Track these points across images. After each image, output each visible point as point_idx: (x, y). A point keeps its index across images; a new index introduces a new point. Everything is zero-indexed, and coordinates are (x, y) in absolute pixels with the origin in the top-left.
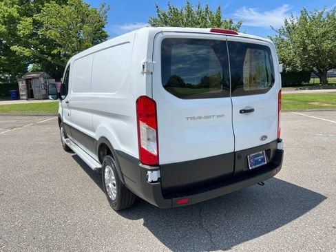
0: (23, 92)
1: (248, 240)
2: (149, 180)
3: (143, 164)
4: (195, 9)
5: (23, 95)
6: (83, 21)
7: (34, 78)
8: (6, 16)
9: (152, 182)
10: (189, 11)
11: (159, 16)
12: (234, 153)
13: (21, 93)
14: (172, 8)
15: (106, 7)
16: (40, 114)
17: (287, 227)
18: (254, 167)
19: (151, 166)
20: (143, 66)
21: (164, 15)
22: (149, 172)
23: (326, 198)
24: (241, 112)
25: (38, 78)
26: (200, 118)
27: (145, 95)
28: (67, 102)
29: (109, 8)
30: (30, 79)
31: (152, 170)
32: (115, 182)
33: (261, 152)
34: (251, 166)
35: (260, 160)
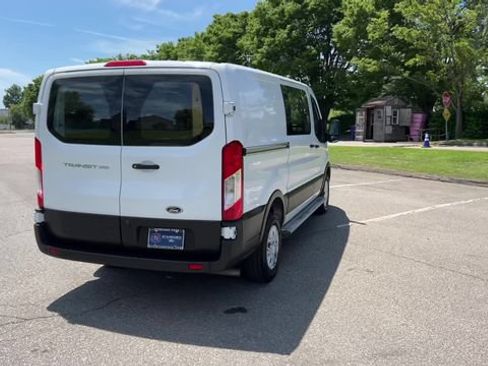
0: (360, 130)
5: (359, 134)
7: (377, 107)
8: (356, 13)
12: (119, 217)
13: (357, 130)
24: (134, 166)
25: (382, 107)
30: (372, 109)
33: (177, 231)
34: (151, 243)
35: (171, 241)
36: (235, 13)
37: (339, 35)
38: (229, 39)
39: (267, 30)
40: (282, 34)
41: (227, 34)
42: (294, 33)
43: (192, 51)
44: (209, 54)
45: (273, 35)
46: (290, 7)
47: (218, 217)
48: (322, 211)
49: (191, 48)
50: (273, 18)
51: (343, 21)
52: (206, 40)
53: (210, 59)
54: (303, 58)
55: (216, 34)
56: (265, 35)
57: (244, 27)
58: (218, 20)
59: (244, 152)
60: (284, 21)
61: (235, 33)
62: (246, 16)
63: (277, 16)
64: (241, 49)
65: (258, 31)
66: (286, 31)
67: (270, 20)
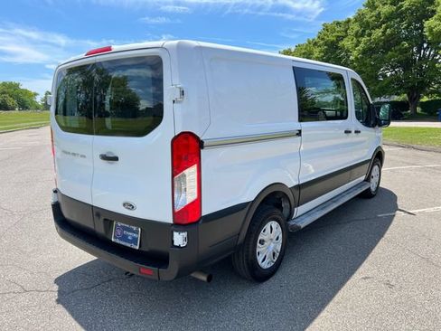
12: (92, 206)
33: (135, 228)
34: (115, 237)
35: (130, 238)
36: (340, 21)
37: (431, 30)
38: (332, 42)
39: (364, 31)
40: (378, 33)
41: (331, 38)
42: (388, 31)
43: (304, 54)
44: (316, 55)
45: (370, 35)
46: (386, 9)
47: (169, 219)
48: (367, 195)
49: (303, 51)
50: (371, 20)
51: (435, 16)
52: (315, 44)
53: (317, 59)
54: (396, 51)
55: (323, 39)
56: (362, 36)
57: (346, 31)
58: (326, 28)
59: (201, 144)
60: (380, 21)
61: (338, 37)
62: (348, 21)
63: (374, 18)
64: (342, 48)
65: (357, 32)
66: (382, 30)
67: (368, 22)
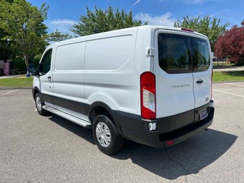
1: (206, 166)
2: (151, 129)
3: (144, 119)
4: (114, 13)
6: (28, 16)
9: (153, 130)
10: (111, 13)
11: (89, 15)
12: (195, 109)
14: (99, 10)
15: (46, 6)
16: (4, 88)
17: (224, 156)
18: (203, 118)
19: (151, 119)
20: (149, 52)
21: (92, 15)
22: (150, 124)
23: (237, 137)
24: (197, 82)
26: (178, 86)
27: (149, 71)
28: (49, 78)
29: (49, 7)
31: (153, 122)
32: (109, 134)
33: (205, 109)
34: (201, 118)
